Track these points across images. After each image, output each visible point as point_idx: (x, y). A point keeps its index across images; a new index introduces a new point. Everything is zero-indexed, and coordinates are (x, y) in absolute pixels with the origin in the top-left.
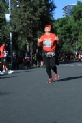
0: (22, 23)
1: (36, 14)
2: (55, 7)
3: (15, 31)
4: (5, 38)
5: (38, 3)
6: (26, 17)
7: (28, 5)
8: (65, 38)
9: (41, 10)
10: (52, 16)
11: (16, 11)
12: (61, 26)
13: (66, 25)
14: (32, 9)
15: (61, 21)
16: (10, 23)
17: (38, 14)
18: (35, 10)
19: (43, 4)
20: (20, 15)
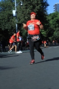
0: (24, 16)
1: (34, 10)
3: (20, 22)
4: (12, 28)
5: (36, 2)
6: (27, 12)
7: (29, 4)
8: (56, 27)
9: (38, 7)
10: (46, 11)
11: (20, 8)
12: (53, 18)
14: (32, 6)
15: (52, 15)
16: (16, 17)
17: (36, 10)
18: (34, 7)
19: (39, 2)
20: (23, 11)
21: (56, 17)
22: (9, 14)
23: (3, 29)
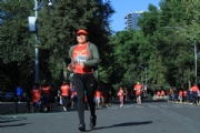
0: (57, 33)
1: (81, 20)
2: (112, 12)
3: (46, 47)
4: (27, 58)
5: (85, 3)
6: (65, 24)
7: (69, 5)
8: (128, 62)
9: (89, 14)
10: (107, 25)
11: (48, 14)
12: (123, 42)
13: (131, 42)
14: (74, 11)
15: (121, 35)
16: (36, 32)
17: (84, 19)
18: (80, 13)
19: (93, 3)
20: (54, 22)
21: (129, 39)
22: (21, 27)
23: (6, 61)
